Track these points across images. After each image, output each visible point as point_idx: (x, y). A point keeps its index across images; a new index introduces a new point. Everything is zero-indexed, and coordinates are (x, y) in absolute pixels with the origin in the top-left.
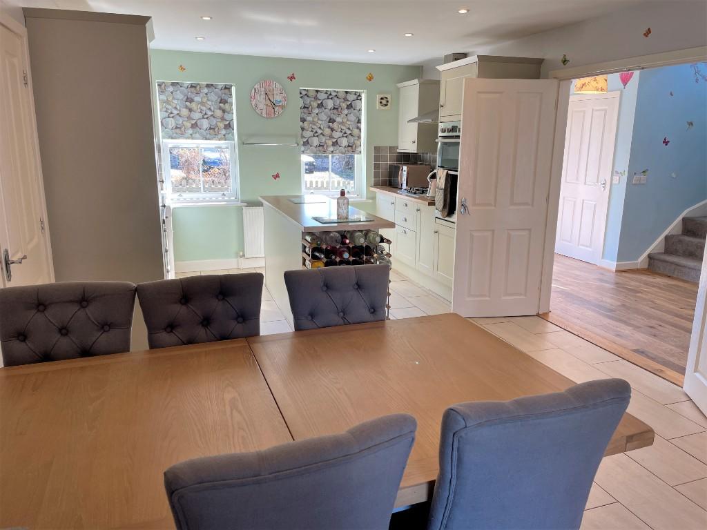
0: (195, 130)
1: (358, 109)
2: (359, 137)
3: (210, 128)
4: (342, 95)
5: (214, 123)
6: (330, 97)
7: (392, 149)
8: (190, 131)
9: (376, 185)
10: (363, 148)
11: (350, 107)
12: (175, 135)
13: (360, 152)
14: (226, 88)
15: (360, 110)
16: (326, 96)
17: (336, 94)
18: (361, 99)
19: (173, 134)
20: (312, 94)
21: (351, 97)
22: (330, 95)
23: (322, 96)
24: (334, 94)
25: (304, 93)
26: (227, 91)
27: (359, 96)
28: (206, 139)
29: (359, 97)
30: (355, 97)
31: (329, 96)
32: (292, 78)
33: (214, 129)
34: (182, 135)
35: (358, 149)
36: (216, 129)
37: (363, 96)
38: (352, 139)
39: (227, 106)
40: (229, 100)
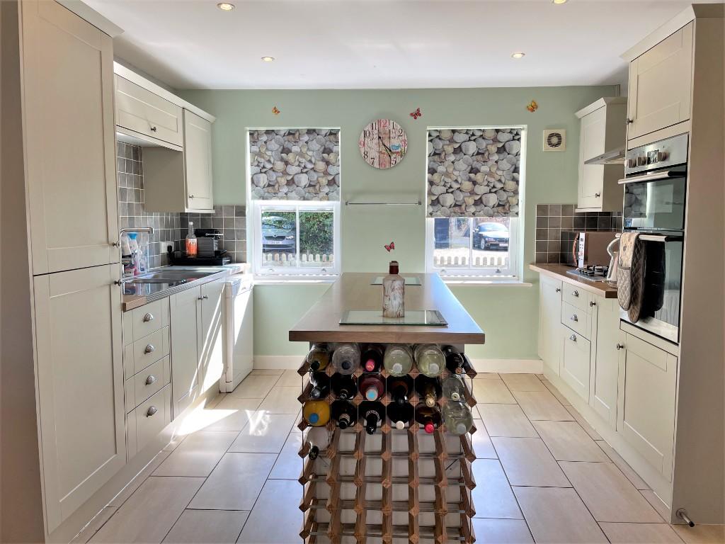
0: (291, 188)
1: (514, 152)
2: (516, 193)
3: (310, 186)
4: (490, 135)
5: (315, 179)
6: (473, 138)
7: (566, 208)
8: (285, 189)
9: (540, 262)
10: (521, 208)
11: (501, 150)
12: (266, 194)
13: (517, 214)
14: (331, 134)
15: (518, 154)
16: (467, 137)
17: (481, 133)
18: (519, 140)
19: (265, 193)
20: (446, 136)
21: (503, 137)
22: (473, 135)
23: (460, 138)
24: (478, 134)
25: (434, 134)
26: (332, 137)
27: (517, 134)
28: (305, 199)
29: (516, 136)
30: (511, 136)
31: (471, 136)
32: (416, 114)
33: (314, 186)
34: (275, 195)
35: (514, 210)
36: (317, 187)
37: (523, 135)
38: (504, 196)
39: (332, 157)
40: (335, 149)
